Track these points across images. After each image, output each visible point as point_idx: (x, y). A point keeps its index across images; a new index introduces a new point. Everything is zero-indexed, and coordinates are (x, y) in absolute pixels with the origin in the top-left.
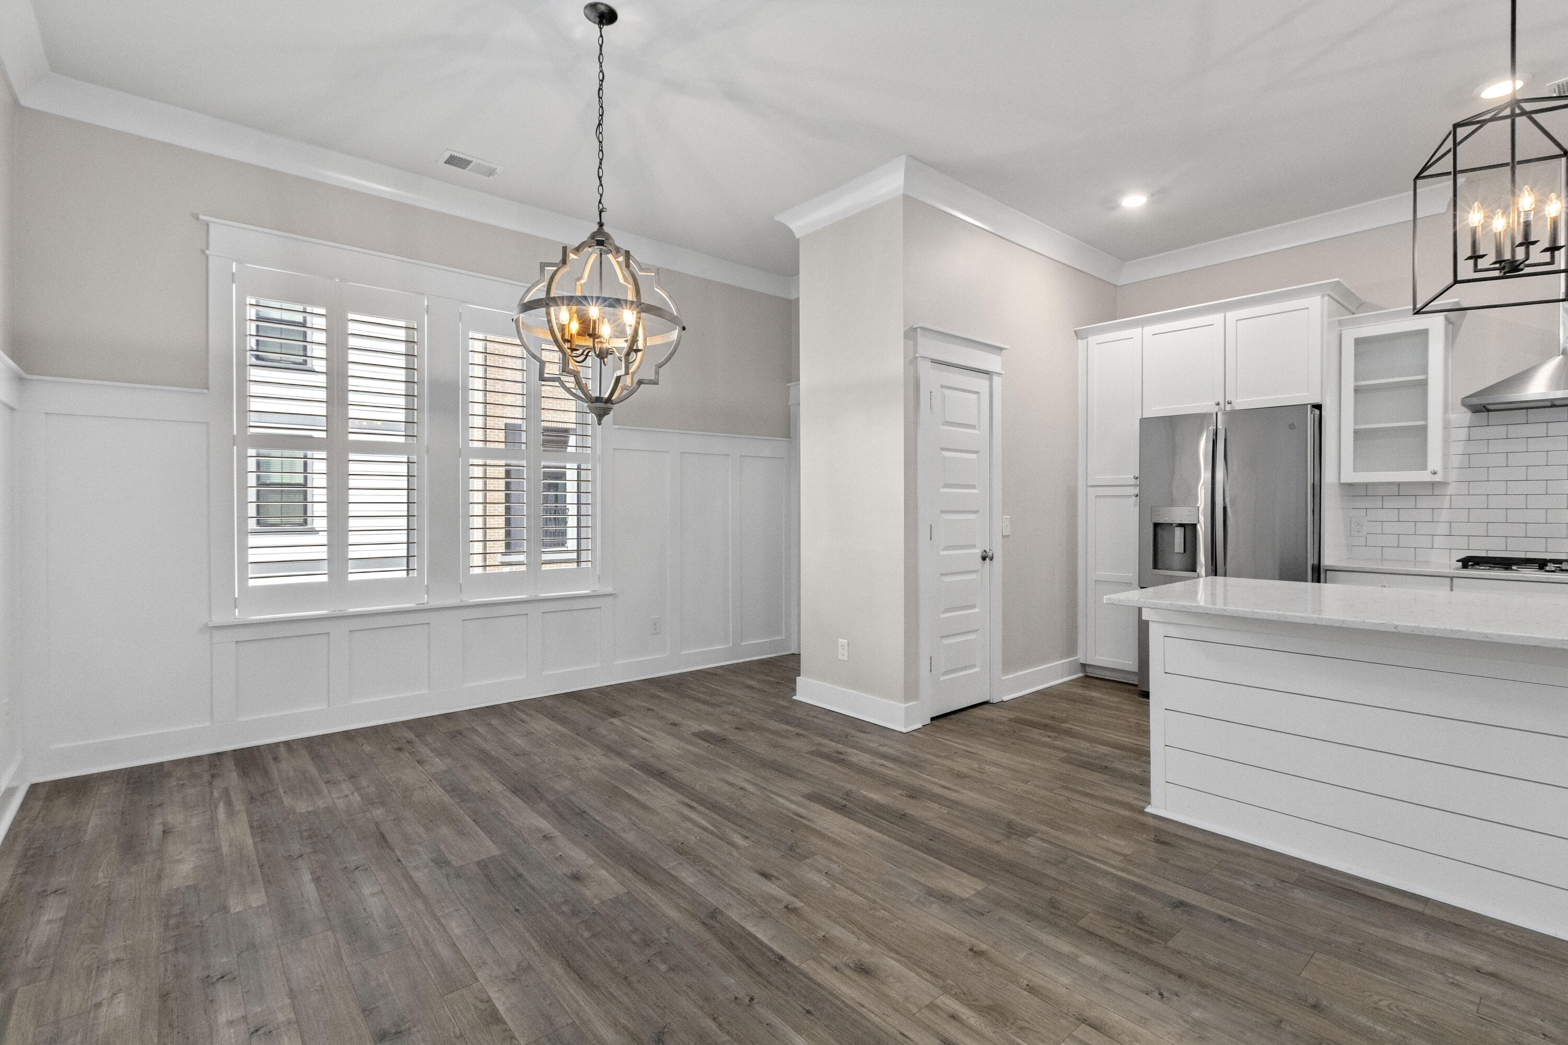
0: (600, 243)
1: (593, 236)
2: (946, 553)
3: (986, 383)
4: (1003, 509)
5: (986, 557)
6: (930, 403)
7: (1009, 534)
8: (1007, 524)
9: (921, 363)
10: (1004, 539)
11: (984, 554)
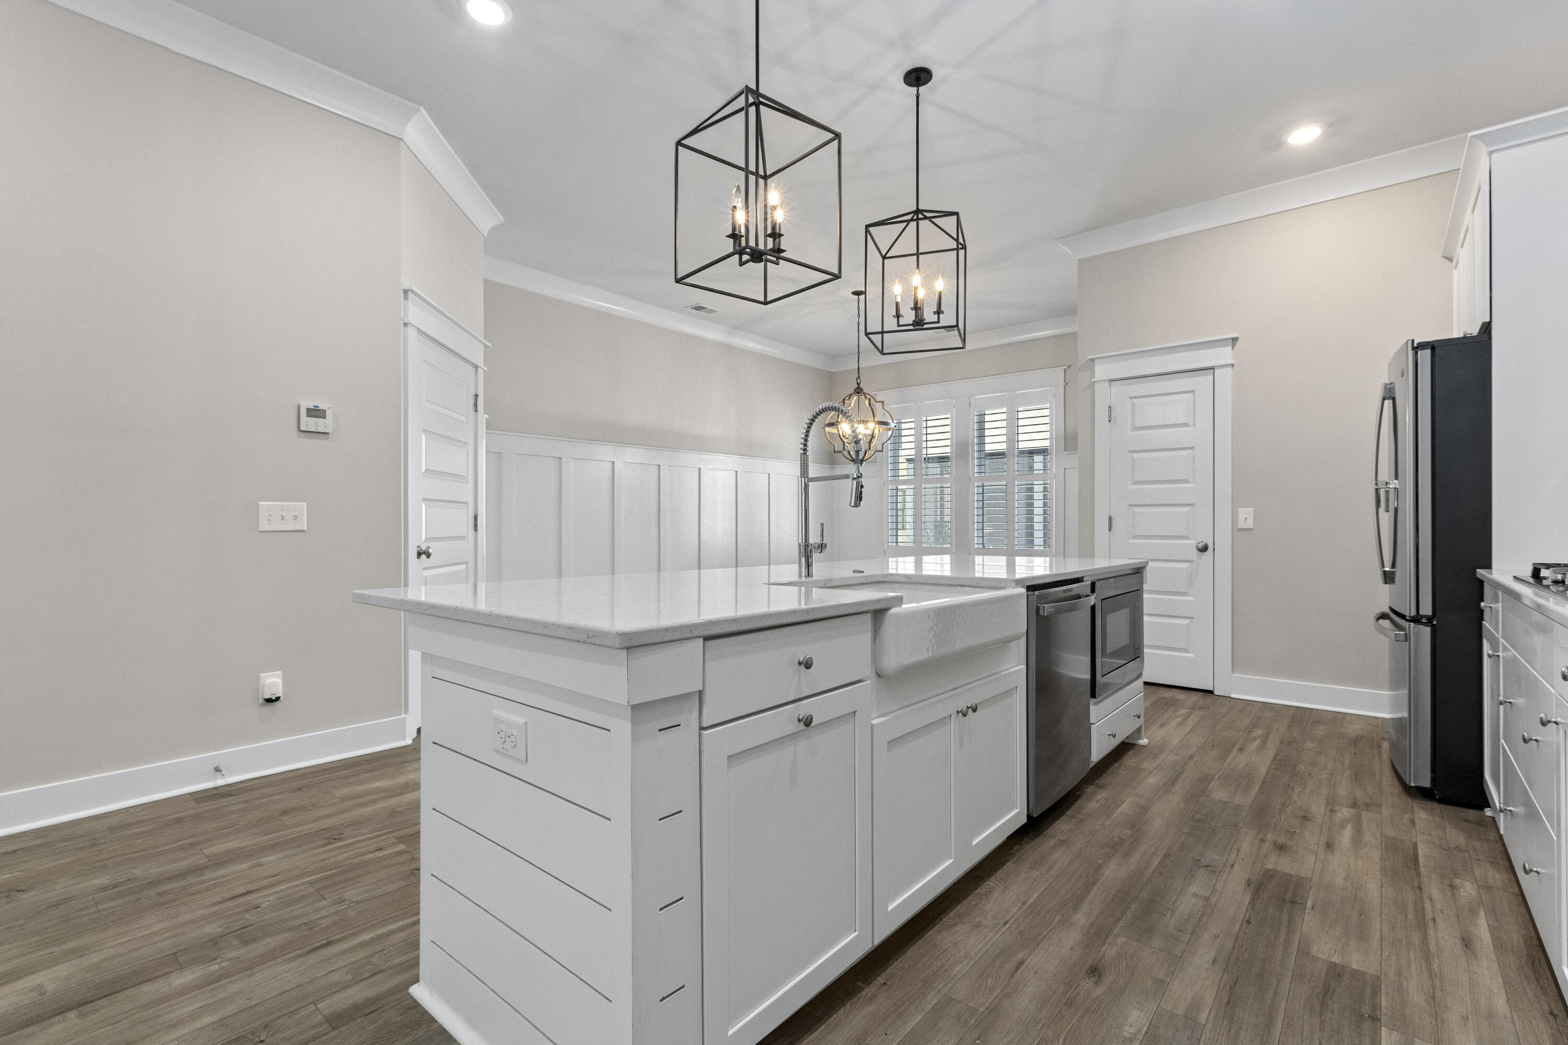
0: (858, 393)
1: (855, 390)
2: (1135, 541)
3: (1208, 378)
4: (1236, 503)
5: (1204, 549)
6: (1110, 416)
7: (1251, 527)
8: (1246, 517)
9: (1097, 386)
10: (1237, 531)
11: (1201, 545)
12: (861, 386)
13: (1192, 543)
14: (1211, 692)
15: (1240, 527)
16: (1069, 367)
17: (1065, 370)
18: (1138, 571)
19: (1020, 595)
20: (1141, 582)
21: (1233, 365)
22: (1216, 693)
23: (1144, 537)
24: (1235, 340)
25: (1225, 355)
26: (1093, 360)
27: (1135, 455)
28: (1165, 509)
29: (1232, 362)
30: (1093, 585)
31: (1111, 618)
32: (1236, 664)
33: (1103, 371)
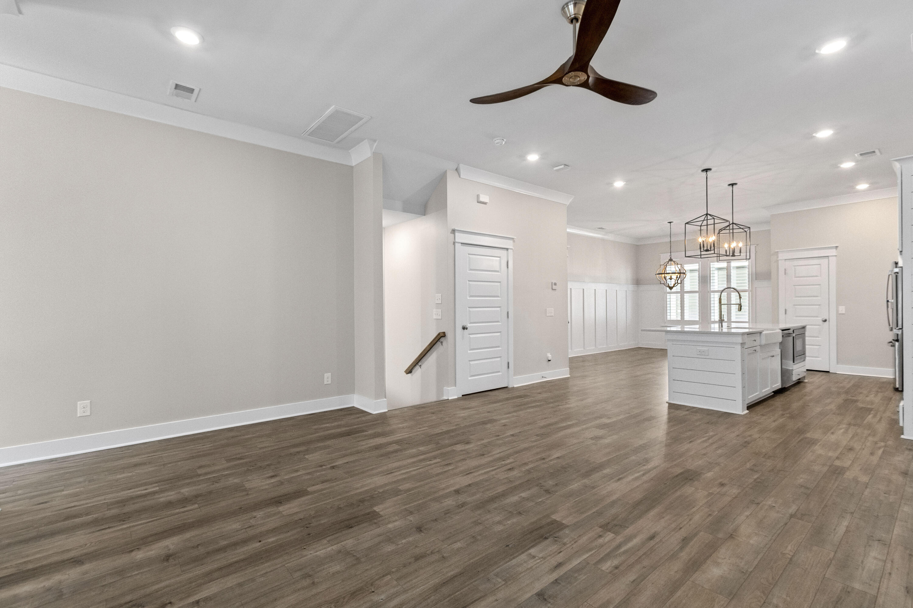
0: (671, 261)
1: (669, 260)
2: (796, 318)
3: (826, 260)
4: (838, 304)
5: (825, 321)
6: (785, 272)
7: (844, 313)
8: (842, 309)
9: (780, 261)
10: (838, 315)
11: (824, 319)
12: (672, 258)
13: (820, 319)
14: (828, 372)
15: (840, 313)
16: (757, 245)
17: (755, 246)
18: (804, 328)
19: (778, 332)
20: (805, 331)
21: (836, 256)
22: (830, 372)
23: (799, 316)
24: (837, 247)
25: (833, 252)
26: (778, 252)
27: (796, 287)
28: (807, 307)
29: (835, 255)
30: (793, 331)
31: (797, 341)
32: (839, 361)
33: (781, 256)
